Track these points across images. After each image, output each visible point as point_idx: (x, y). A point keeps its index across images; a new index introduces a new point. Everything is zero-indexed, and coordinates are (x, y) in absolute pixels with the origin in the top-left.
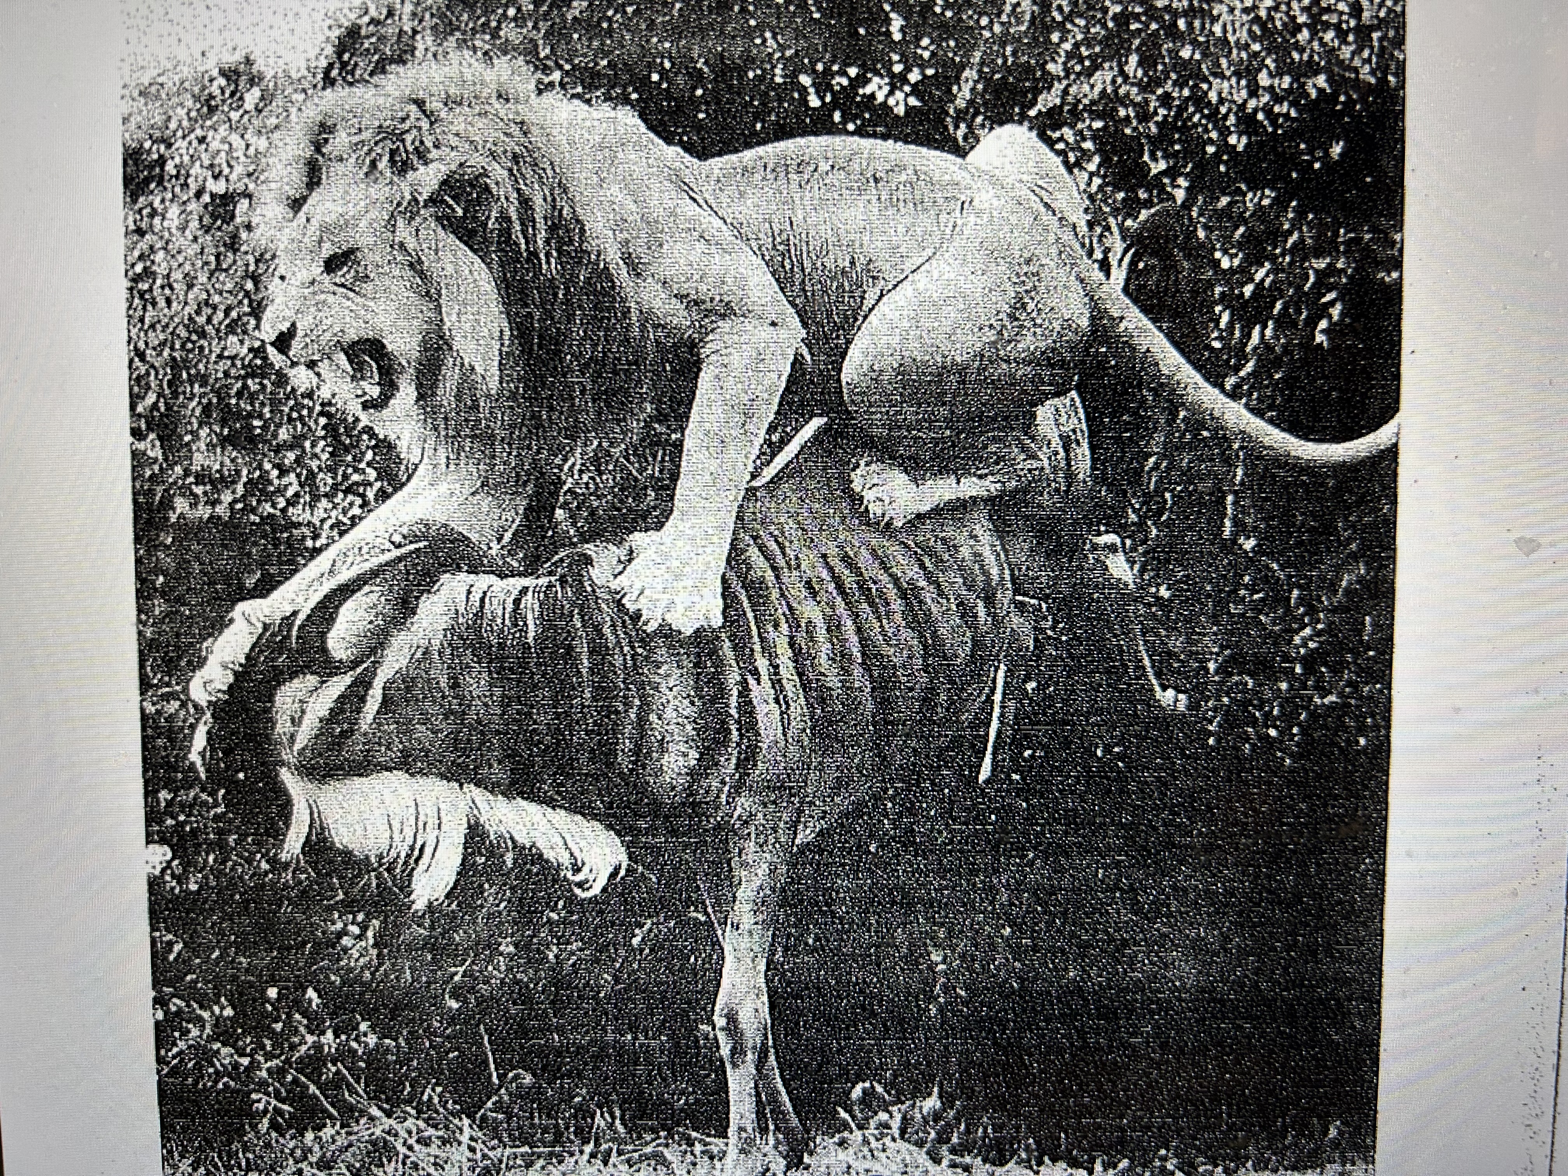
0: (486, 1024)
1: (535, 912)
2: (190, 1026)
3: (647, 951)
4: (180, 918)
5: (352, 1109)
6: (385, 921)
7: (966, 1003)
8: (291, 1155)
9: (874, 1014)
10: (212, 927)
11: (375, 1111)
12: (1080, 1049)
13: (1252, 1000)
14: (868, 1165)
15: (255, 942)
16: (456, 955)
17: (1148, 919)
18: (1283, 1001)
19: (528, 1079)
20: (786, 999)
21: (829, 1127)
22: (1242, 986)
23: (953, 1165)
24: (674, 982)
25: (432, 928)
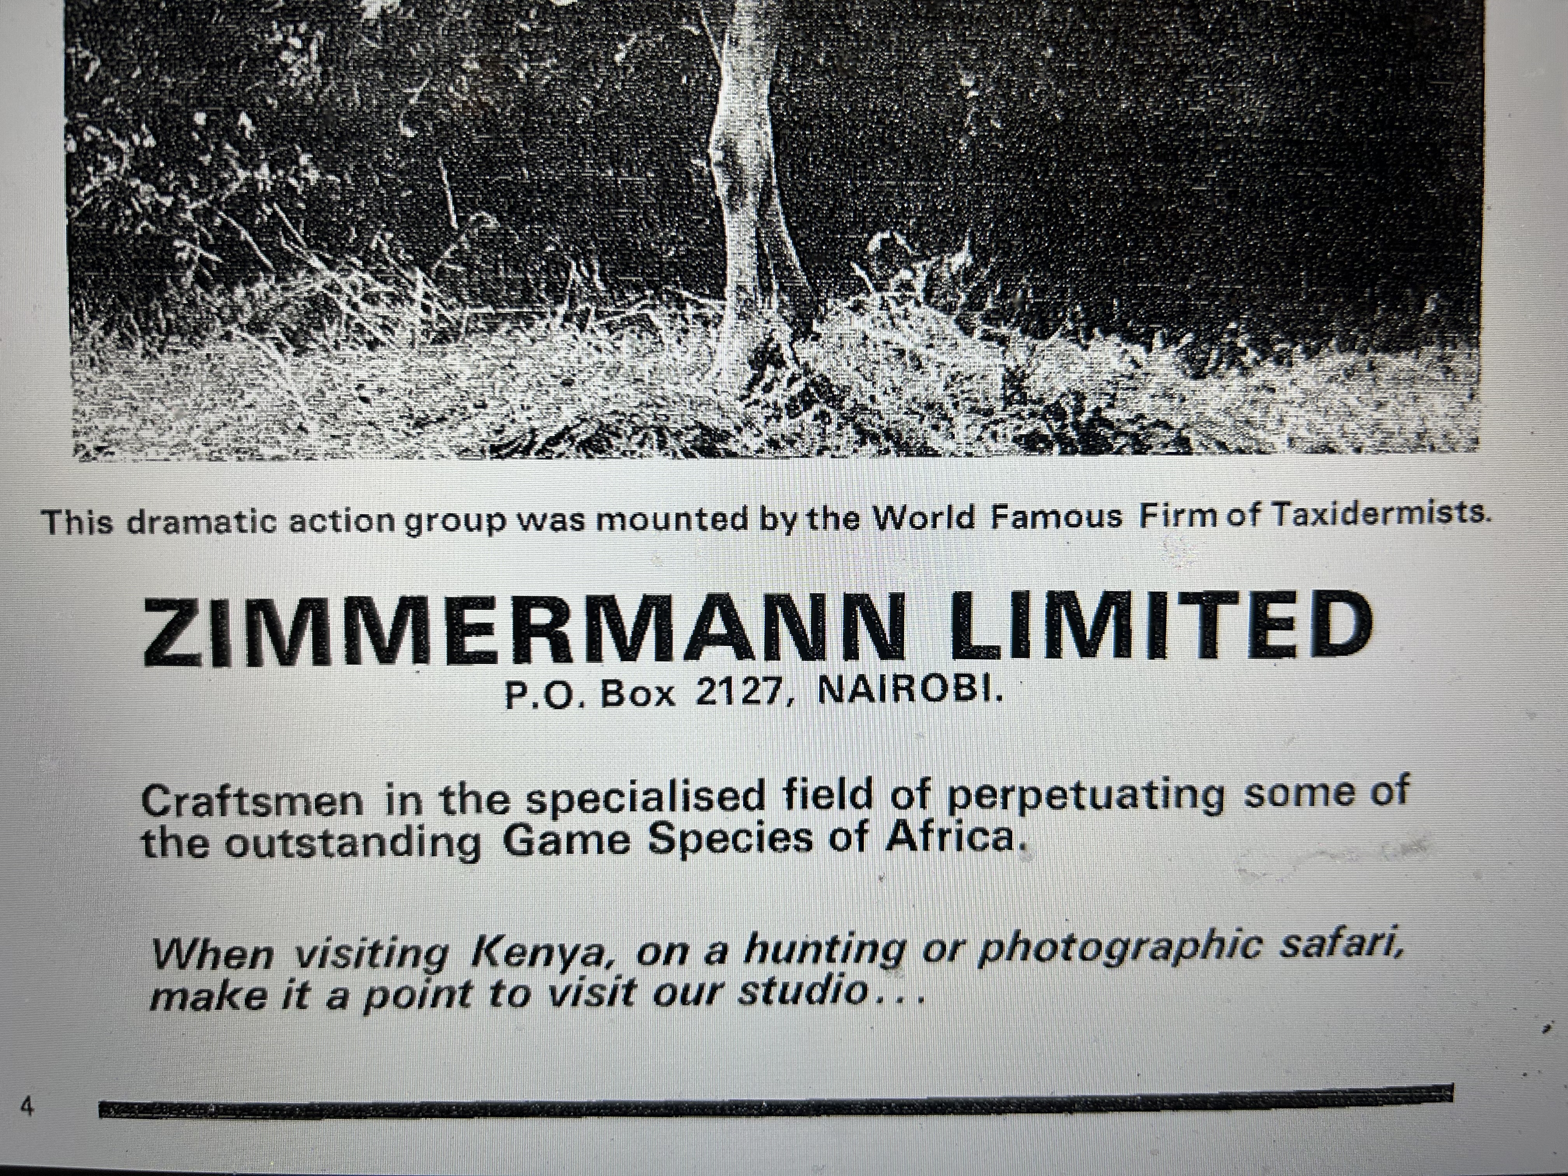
0: (445, 157)
1: (504, 22)
2: (106, 159)
3: (632, 70)
4: (99, 30)
5: (288, 258)
6: (331, 34)
7: (1001, 137)
8: (219, 315)
9: (894, 149)
10: (134, 42)
11: (315, 263)
12: (1135, 196)
13: (1334, 143)
14: (886, 335)
15: (181, 59)
16: (414, 75)
17: (1212, 42)
18: (1370, 145)
19: (492, 223)
20: (793, 129)
21: (842, 287)
22: (1324, 125)
23: (987, 337)
24: (663, 107)
25: (385, 40)
